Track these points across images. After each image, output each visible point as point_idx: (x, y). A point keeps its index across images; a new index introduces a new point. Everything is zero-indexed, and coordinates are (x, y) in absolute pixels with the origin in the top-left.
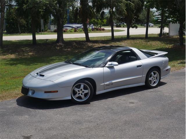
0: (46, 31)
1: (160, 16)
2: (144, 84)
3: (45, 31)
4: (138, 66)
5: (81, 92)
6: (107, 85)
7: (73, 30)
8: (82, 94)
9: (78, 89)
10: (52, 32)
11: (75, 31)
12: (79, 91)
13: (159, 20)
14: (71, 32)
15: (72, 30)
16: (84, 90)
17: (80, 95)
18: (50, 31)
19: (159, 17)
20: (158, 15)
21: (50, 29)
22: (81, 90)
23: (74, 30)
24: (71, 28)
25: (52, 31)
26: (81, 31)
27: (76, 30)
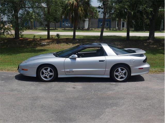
2: (109, 77)
4: (100, 61)
5: (47, 74)
6: (68, 72)
8: (48, 75)
9: (46, 71)
12: (46, 72)
16: (50, 73)
17: (46, 75)
22: (48, 72)
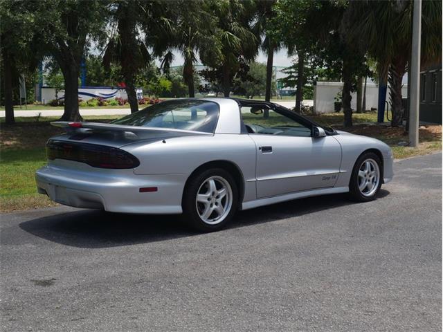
0: (31, 103)
1: (293, 70)
3: (28, 104)
7: (95, 102)
10: (44, 105)
11: (100, 105)
13: (291, 79)
14: (90, 106)
15: (92, 101)
18: (39, 103)
19: (291, 72)
20: (291, 68)
21: (40, 99)
23: (97, 101)
24: (91, 98)
25: (46, 103)
26: (114, 104)
27: (101, 103)
